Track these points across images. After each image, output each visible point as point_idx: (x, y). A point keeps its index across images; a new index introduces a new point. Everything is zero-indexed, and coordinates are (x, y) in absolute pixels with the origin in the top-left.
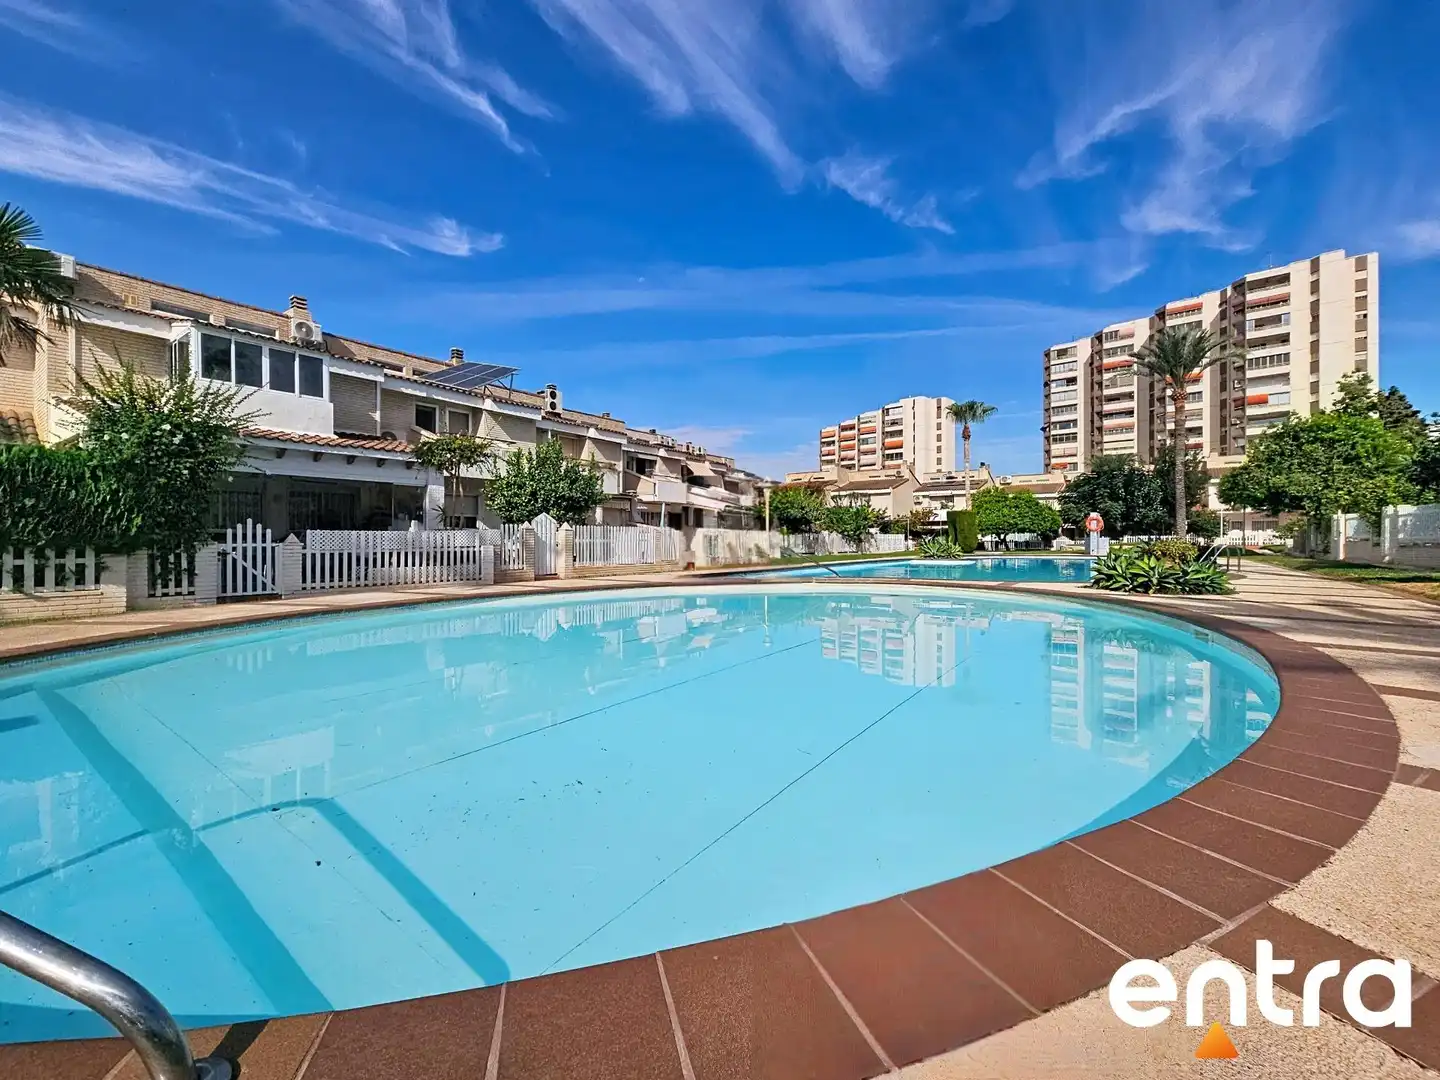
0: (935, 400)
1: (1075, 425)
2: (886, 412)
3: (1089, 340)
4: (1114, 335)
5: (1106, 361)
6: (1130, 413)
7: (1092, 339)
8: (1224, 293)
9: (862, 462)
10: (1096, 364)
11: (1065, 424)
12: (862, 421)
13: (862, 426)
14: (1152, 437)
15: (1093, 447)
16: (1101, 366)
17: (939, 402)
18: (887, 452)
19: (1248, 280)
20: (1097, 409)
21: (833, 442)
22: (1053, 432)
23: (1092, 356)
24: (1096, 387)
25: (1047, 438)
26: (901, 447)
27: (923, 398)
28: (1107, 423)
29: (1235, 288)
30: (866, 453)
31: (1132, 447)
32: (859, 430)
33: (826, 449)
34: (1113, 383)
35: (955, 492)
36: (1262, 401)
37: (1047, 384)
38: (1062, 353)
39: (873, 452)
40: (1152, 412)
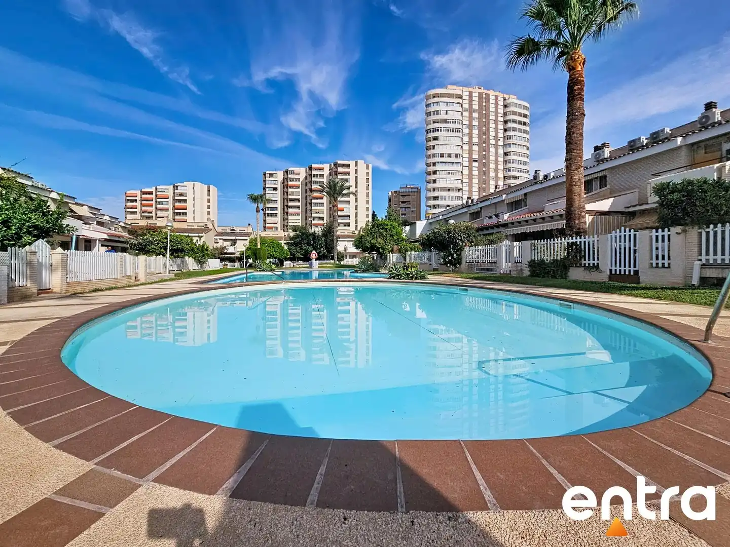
0: (206, 186)
1: (277, 210)
2: (176, 187)
3: (282, 172)
4: (293, 172)
5: (290, 183)
6: (298, 207)
7: (284, 172)
8: (330, 165)
9: (158, 215)
10: (286, 183)
11: (272, 209)
12: (158, 190)
13: (158, 193)
14: (306, 219)
15: (284, 220)
16: (288, 185)
17: (209, 187)
18: (176, 211)
19: (338, 163)
20: (286, 204)
21: (136, 200)
22: (267, 212)
23: (284, 179)
24: (286, 194)
25: (265, 214)
26: (186, 209)
27: (200, 184)
28: (290, 210)
29: (334, 165)
30: (161, 210)
31: (299, 223)
32: (156, 196)
33: (129, 204)
34: (292, 194)
35: (237, 238)
36: (342, 210)
37: (264, 189)
38: (271, 175)
39: (167, 210)
40: (306, 208)
